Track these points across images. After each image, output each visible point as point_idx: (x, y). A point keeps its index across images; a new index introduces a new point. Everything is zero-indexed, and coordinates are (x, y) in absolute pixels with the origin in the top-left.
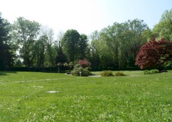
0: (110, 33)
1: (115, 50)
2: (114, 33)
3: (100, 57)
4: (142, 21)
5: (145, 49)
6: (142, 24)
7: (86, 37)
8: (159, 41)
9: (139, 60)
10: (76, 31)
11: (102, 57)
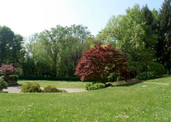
0: (50, 36)
1: (54, 57)
2: (55, 36)
3: (36, 63)
4: (86, 28)
5: (89, 56)
6: (86, 31)
7: (21, 38)
8: (105, 47)
9: (80, 69)
10: (10, 29)
11: (38, 64)
